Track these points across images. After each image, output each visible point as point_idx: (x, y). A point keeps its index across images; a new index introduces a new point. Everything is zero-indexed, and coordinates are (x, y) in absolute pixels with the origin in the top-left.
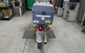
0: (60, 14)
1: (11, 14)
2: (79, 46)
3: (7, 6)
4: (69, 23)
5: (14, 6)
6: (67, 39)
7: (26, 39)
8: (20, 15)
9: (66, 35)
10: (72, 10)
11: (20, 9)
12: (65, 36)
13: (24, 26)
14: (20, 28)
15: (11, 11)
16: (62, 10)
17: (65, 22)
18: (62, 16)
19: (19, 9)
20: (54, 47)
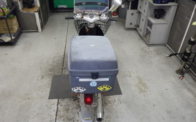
0: (131, 24)
1: (16, 28)
2: (169, 112)
3: (4, 14)
4: (152, 49)
5: (20, 8)
6: (145, 96)
7: (56, 100)
8: (37, 29)
9: (144, 85)
10: (159, 18)
11: (37, 14)
12: (142, 86)
13: (50, 63)
14: (41, 69)
15: (15, 21)
16: (136, 15)
17: (144, 45)
18: (135, 29)
19: (34, 16)
20: (117, 117)
